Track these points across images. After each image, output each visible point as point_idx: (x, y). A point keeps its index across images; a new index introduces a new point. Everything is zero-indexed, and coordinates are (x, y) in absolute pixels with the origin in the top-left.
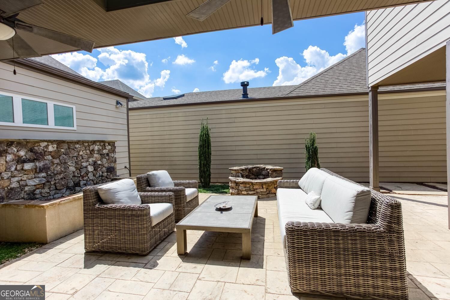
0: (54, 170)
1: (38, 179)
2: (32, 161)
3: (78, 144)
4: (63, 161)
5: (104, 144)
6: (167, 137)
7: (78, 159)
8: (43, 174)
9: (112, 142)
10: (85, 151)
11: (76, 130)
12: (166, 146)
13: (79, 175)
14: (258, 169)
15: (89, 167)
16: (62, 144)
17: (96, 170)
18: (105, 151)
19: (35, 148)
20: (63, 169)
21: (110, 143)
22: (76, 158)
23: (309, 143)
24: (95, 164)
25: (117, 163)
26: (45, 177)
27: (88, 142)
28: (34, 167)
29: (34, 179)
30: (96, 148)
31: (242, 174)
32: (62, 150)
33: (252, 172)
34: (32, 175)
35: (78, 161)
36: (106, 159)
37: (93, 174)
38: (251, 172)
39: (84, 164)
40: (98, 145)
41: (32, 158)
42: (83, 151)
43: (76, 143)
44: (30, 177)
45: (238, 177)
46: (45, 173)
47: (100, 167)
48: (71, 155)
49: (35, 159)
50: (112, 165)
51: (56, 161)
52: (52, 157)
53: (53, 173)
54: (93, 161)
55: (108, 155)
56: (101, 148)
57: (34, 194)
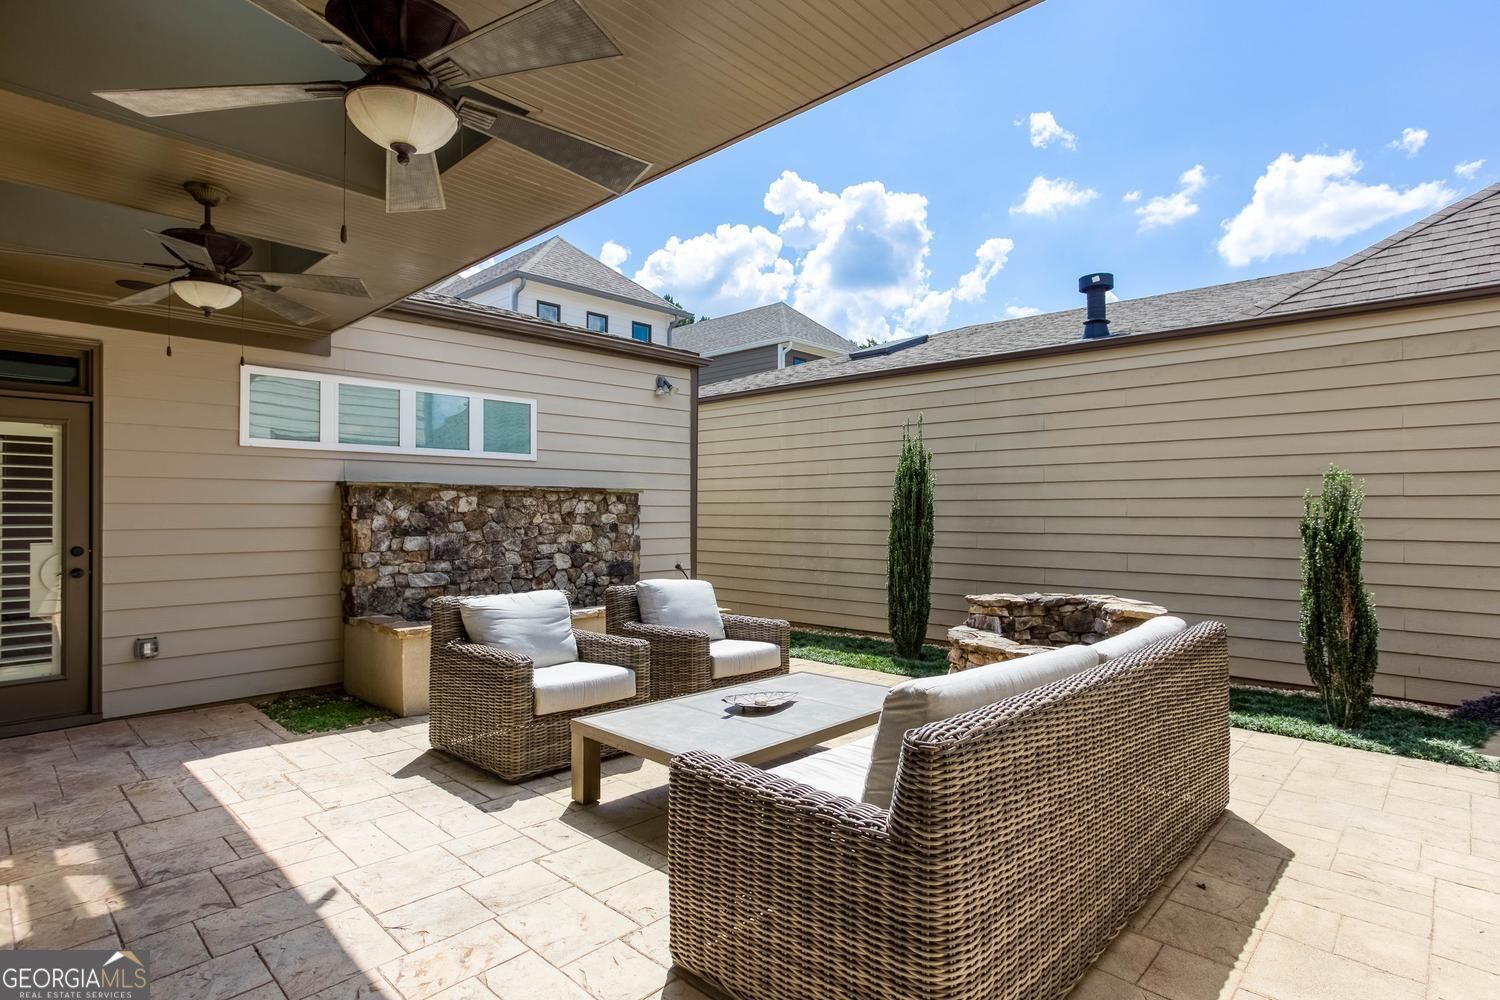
0: (469, 557)
1: (431, 574)
2: (423, 532)
3: (530, 496)
4: (491, 537)
5: (605, 500)
6: (829, 481)
7: (530, 534)
8: (445, 565)
9: (630, 494)
10: (547, 516)
11: (535, 459)
12: (824, 509)
13: (531, 576)
14: (1079, 607)
15: (557, 556)
16: (491, 496)
17: (576, 567)
18: (605, 518)
19: (430, 503)
20: (489, 557)
21: (620, 497)
22: (523, 531)
23: (1320, 518)
24: (574, 549)
25: (642, 552)
26: (447, 572)
27: (557, 492)
28: (426, 547)
29: (424, 574)
30: (581, 508)
31: (1006, 621)
32: (490, 510)
33: (1057, 618)
34: (419, 564)
35: (529, 540)
36: (609, 539)
37: (566, 577)
38: (1053, 618)
39: (545, 549)
40: (586, 502)
41: (422, 525)
42: (542, 515)
43: (528, 494)
44: (416, 569)
45: (990, 628)
46: (448, 563)
47: (590, 559)
48: (511, 524)
49: (427, 529)
50: (628, 557)
51: (475, 536)
52: (465, 525)
53: (466, 563)
54: (568, 542)
55: (614, 527)
56: (594, 508)
57: (424, 608)
